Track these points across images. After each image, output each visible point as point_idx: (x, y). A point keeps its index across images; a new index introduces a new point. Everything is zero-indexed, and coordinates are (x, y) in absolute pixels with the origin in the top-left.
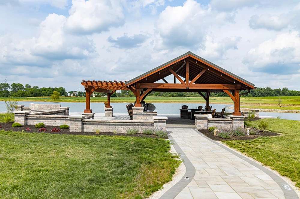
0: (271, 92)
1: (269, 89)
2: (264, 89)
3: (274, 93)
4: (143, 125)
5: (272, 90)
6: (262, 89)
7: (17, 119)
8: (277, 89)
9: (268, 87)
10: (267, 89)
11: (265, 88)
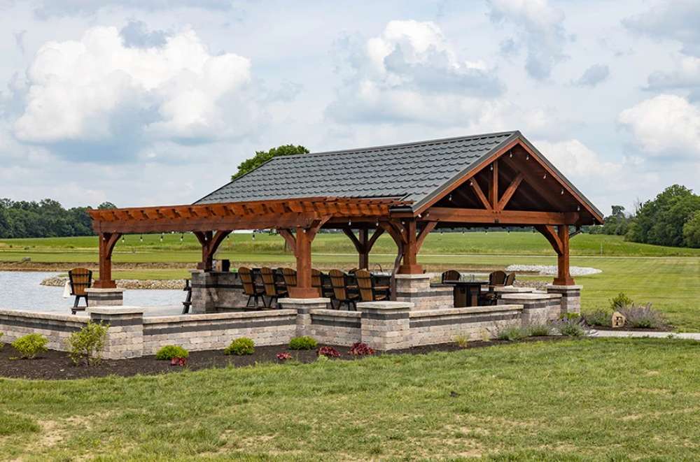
0: (63, 219)
1: (52, 207)
2: (35, 206)
3: (72, 224)
4: (503, 318)
5: (62, 212)
6: (26, 205)
7: (118, 336)
8: (81, 209)
9: (48, 200)
10: (45, 206)
11: (38, 202)
